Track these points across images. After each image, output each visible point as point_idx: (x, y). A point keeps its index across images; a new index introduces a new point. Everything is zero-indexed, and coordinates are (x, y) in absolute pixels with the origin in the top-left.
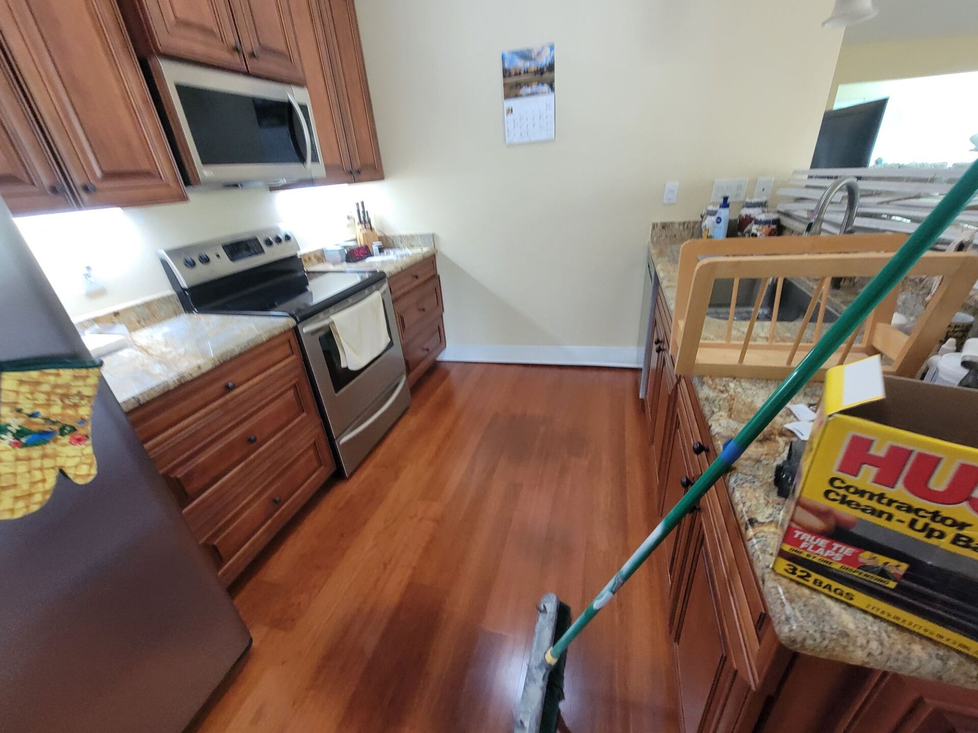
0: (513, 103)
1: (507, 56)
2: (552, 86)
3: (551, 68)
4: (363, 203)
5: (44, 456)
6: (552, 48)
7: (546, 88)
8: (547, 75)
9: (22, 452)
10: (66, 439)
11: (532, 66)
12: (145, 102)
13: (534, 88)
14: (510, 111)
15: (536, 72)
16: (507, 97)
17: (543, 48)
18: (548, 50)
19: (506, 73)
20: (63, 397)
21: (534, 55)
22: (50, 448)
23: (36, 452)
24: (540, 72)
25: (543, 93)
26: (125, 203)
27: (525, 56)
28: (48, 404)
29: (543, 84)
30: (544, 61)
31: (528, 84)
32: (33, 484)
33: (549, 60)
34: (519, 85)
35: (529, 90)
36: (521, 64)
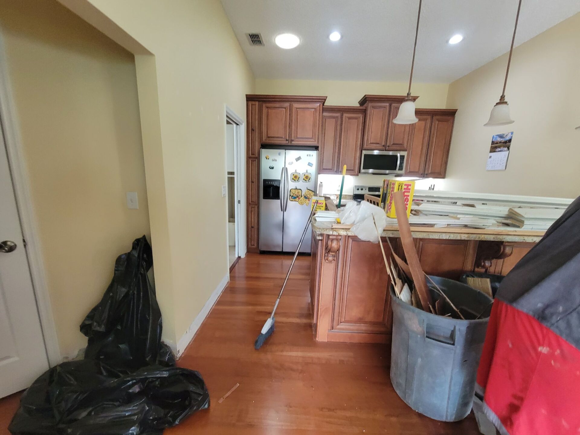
0: (492, 154)
1: (495, 136)
2: (508, 148)
3: (510, 141)
5: (305, 200)
6: (512, 133)
7: (506, 149)
8: (508, 144)
9: (304, 198)
10: (308, 199)
11: (503, 140)
12: (359, 157)
13: (502, 149)
14: (490, 157)
15: (504, 142)
16: (491, 152)
17: (509, 133)
18: (510, 134)
19: (493, 143)
20: (310, 194)
21: (504, 136)
22: (306, 200)
23: (305, 199)
24: (505, 142)
25: (505, 151)
26: (351, 175)
27: (501, 136)
28: (308, 194)
29: (505, 147)
30: (508, 138)
31: (499, 147)
32: (303, 202)
33: (510, 138)
34: (496, 147)
35: (499, 149)
36: (499, 139)
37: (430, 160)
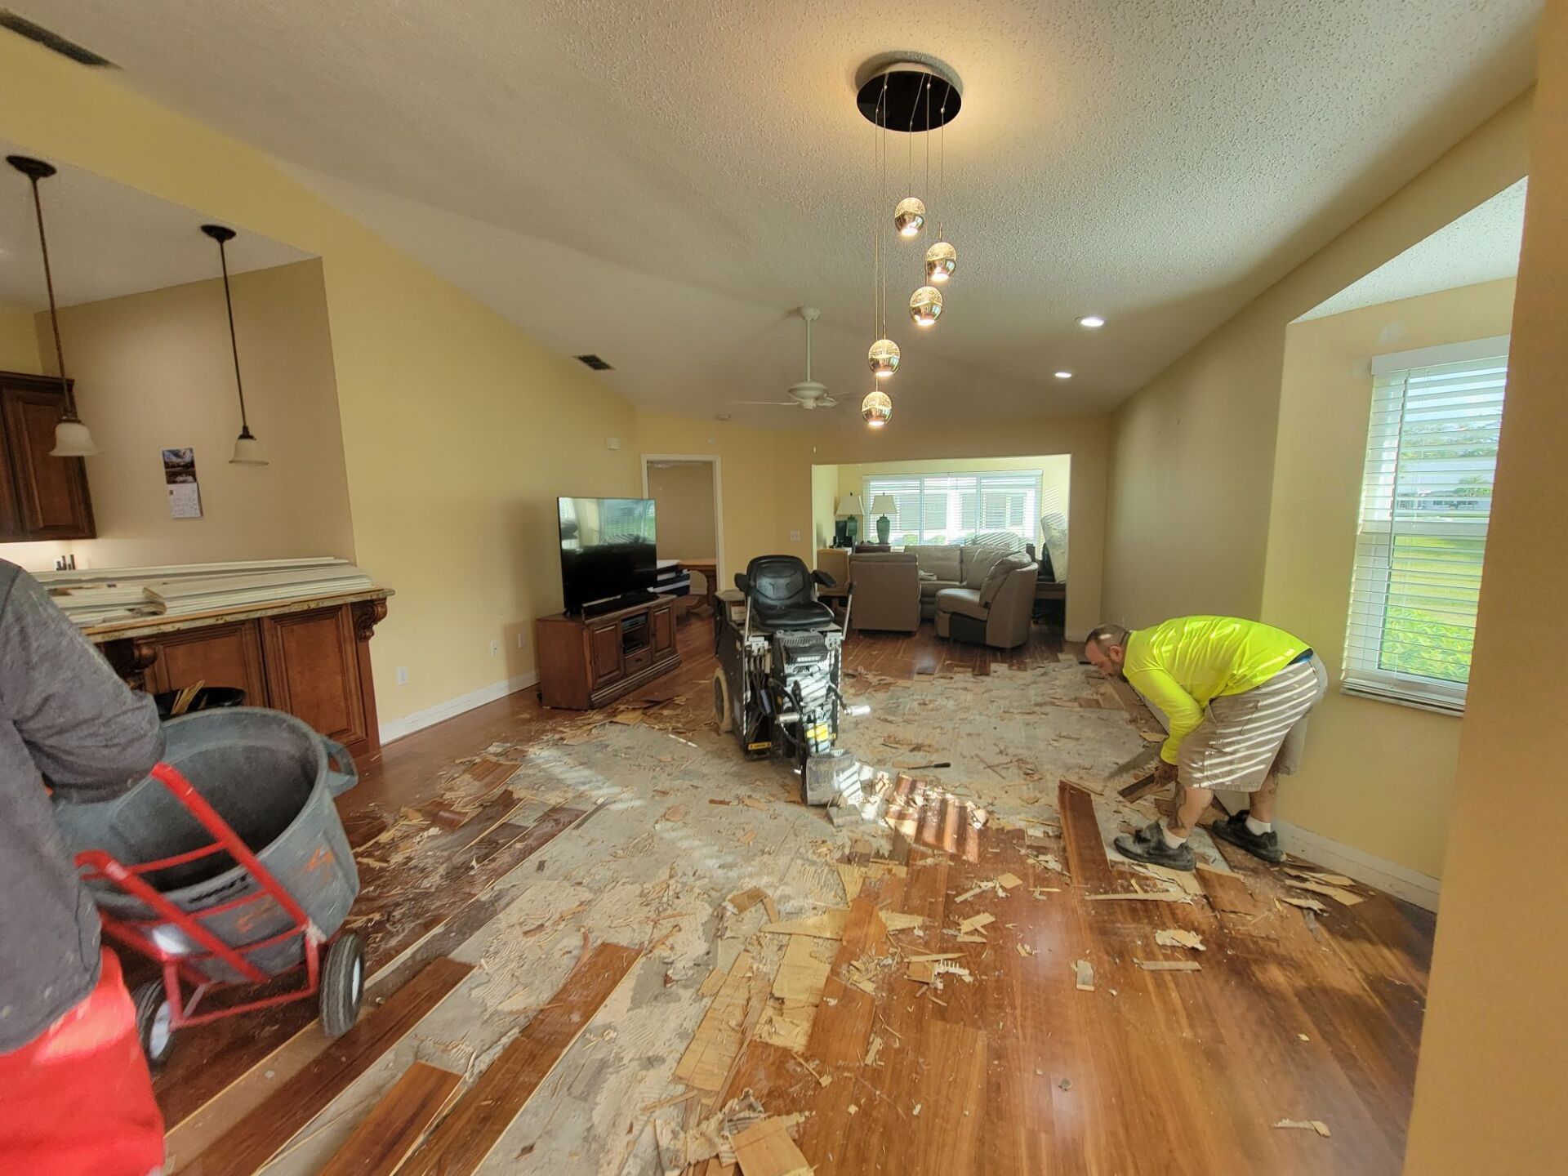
0: (173, 487)
1: (166, 453)
2: (195, 479)
3: (192, 464)
4: (72, 557)
6: (192, 451)
7: (191, 478)
8: (191, 470)
11: (180, 461)
13: (184, 478)
14: (171, 492)
15: (184, 466)
16: (169, 482)
17: (187, 450)
18: (189, 452)
19: (167, 466)
21: (181, 454)
24: (186, 466)
25: (190, 483)
27: (175, 454)
29: (189, 476)
30: (187, 459)
31: (180, 474)
33: (191, 459)
34: (174, 474)
35: (181, 479)
36: (174, 459)
37: (28, 486)
